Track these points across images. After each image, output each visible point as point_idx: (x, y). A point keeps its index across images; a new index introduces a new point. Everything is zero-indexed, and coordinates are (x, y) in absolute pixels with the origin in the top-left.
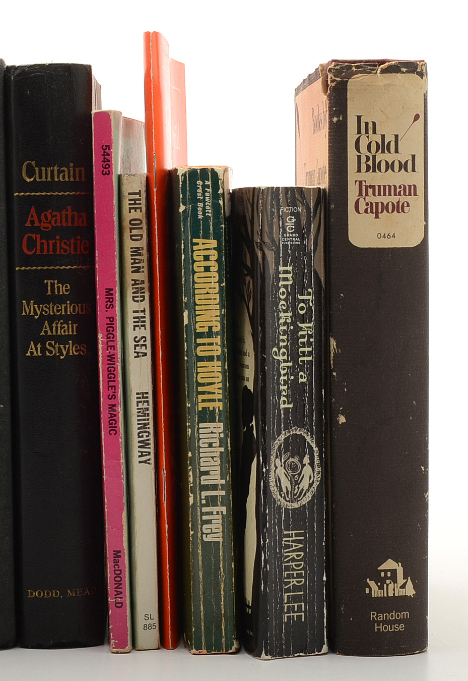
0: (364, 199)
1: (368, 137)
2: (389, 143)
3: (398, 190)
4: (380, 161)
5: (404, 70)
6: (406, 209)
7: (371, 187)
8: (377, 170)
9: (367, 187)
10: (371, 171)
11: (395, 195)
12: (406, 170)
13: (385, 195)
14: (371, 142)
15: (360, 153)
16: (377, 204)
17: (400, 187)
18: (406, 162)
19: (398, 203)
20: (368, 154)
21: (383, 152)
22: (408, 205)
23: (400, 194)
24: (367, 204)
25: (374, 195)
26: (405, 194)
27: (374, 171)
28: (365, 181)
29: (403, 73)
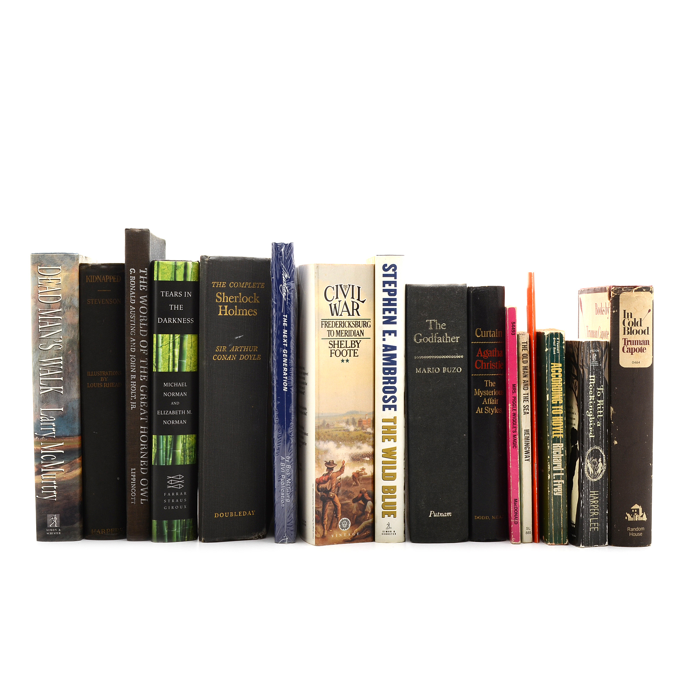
0: (627, 346)
1: (628, 319)
2: (638, 322)
3: (641, 342)
4: (634, 330)
5: (644, 290)
6: (645, 351)
7: (629, 341)
8: (632, 334)
9: (628, 341)
10: (630, 334)
11: (640, 344)
12: (645, 334)
13: (635, 344)
14: (630, 322)
15: (625, 326)
16: (632, 348)
17: (642, 341)
18: (645, 330)
19: (641, 348)
20: (628, 327)
21: (635, 326)
22: (645, 349)
23: (642, 344)
24: (628, 349)
25: (631, 344)
26: (644, 344)
27: (631, 334)
28: (627, 339)
29: (644, 291)
